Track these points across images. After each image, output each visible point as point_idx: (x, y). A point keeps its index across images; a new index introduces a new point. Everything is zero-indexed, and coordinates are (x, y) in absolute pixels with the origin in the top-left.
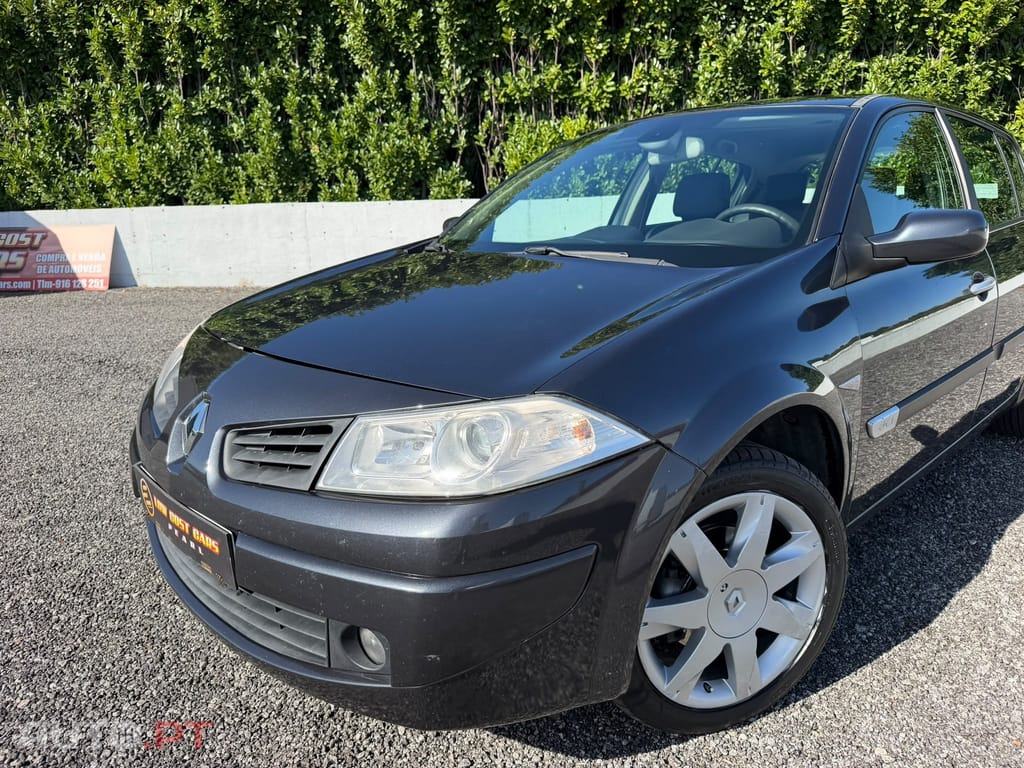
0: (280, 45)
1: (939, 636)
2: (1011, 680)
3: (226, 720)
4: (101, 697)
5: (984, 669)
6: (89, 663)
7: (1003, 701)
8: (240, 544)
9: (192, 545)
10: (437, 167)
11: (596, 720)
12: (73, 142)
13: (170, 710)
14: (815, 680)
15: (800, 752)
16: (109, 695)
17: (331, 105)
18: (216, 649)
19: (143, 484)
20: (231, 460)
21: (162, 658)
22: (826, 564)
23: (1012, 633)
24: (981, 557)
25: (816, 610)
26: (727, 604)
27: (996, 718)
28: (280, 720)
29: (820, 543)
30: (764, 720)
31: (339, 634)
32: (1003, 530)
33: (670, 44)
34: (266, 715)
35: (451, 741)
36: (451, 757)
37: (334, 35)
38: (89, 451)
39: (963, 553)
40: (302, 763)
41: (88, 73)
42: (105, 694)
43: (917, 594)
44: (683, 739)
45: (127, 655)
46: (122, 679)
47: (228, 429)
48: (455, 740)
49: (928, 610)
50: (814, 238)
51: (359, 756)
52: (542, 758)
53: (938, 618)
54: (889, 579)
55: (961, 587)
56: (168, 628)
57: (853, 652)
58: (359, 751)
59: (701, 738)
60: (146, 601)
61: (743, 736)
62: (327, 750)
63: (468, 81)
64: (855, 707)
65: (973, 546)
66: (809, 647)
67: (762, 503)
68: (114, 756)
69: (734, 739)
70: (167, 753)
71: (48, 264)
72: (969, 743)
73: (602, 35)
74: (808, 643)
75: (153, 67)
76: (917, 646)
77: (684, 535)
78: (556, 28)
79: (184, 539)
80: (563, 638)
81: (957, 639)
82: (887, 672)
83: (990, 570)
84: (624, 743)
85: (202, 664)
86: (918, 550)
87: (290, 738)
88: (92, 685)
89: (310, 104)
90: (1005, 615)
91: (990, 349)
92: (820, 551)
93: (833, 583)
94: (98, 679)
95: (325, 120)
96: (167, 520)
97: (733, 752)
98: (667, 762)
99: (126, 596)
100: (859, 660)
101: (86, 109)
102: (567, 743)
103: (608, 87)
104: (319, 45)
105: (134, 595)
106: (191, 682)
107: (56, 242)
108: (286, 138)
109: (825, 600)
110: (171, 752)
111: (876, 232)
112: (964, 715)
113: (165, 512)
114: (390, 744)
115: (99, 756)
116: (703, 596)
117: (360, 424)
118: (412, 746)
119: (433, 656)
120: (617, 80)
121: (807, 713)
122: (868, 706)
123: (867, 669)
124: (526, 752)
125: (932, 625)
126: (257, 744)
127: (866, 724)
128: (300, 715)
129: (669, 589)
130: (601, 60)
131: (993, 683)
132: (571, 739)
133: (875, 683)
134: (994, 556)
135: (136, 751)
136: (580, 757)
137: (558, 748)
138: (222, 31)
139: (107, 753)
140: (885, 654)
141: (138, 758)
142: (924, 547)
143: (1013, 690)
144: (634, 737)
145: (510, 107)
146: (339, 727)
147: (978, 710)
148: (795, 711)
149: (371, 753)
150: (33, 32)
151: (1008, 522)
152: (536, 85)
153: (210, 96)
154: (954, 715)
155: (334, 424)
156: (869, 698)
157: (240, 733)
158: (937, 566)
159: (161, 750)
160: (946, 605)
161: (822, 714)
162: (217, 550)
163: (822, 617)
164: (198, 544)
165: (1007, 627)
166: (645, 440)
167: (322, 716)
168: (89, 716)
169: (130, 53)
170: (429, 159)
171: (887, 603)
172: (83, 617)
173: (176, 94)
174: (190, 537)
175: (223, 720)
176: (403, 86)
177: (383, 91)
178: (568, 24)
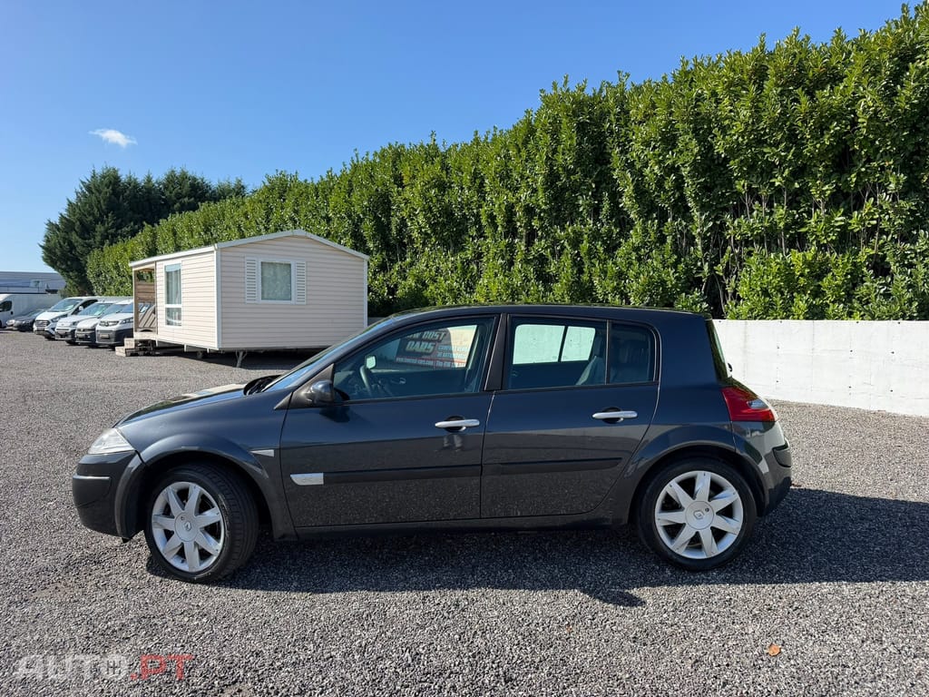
0: (581, 209)
10: (679, 293)
12: (471, 276)
17: (611, 248)
33: (898, 179)
37: (615, 196)
41: (481, 235)
63: (711, 224)
71: (443, 351)
73: (826, 178)
75: (511, 231)
78: (782, 176)
89: (596, 248)
95: (605, 260)
101: (479, 256)
103: (837, 221)
104: (606, 206)
107: (449, 339)
108: (581, 272)
120: (847, 214)
130: (827, 199)
138: (546, 204)
145: (747, 242)
150: (457, 214)
152: (766, 224)
153: (540, 245)
169: (499, 220)
170: (675, 286)
173: (521, 245)
176: (661, 231)
177: (646, 236)
178: (792, 173)
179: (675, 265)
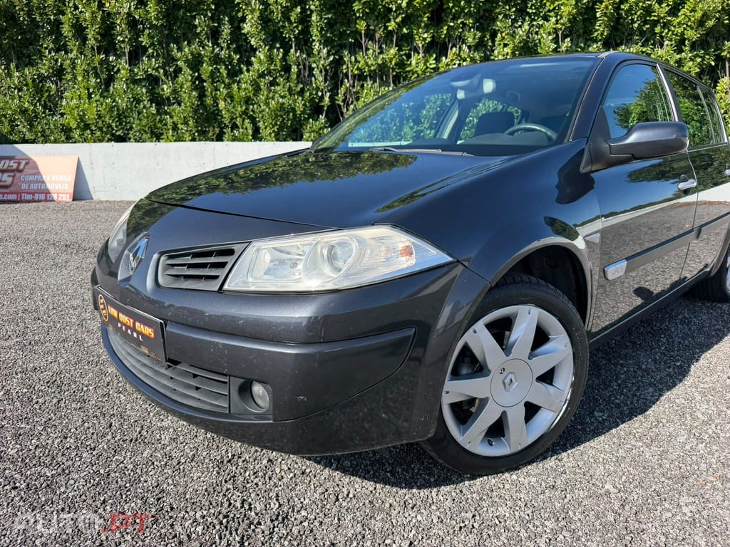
0: (199, 30)
1: (652, 419)
2: (701, 445)
3: (155, 463)
4: (68, 449)
5: (682, 439)
6: (59, 428)
7: (694, 458)
8: (170, 329)
9: (135, 335)
10: (308, 119)
11: (413, 466)
12: (49, 96)
13: (116, 457)
14: (565, 444)
15: (554, 487)
16: (73, 447)
17: (234, 73)
18: (148, 421)
19: (101, 298)
20: (163, 275)
21: (111, 425)
22: (574, 359)
23: (703, 418)
24: (683, 373)
25: (566, 392)
26: (504, 383)
27: (689, 468)
28: (193, 464)
29: (569, 344)
30: (529, 467)
31: (237, 388)
32: (699, 357)
33: (475, 35)
34: (183, 461)
35: (312, 477)
36: (312, 487)
37: (237, 23)
38: (59, 300)
39: (671, 370)
40: (209, 489)
41: (61, 47)
42: (70, 447)
43: (638, 394)
44: (473, 478)
45: (86, 424)
46: (83, 438)
47: (162, 254)
48: (315, 477)
49: (645, 404)
50: (569, 139)
51: (248, 486)
52: (375, 488)
53: (652, 409)
54: (619, 385)
55: (668, 390)
56: (115, 408)
57: (592, 428)
58: (248, 483)
59: (486, 478)
60: (100, 392)
61: (514, 477)
62: (226, 482)
63: (331, 58)
64: (592, 460)
65: (678, 366)
66: (561, 418)
67: (529, 313)
68: (77, 484)
69: (508, 479)
70: (114, 482)
71: (30, 182)
72: (670, 482)
73: (427, 27)
74: (560, 415)
75: (108, 43)
76: (637, 425)
77: (475, 332)
78: (395, 22)
79: (129, 332)
80: (391, 404)
81: (664, 421)
82: (615, 440)
83: (689, 381)
84: (432, 480)
85: (138, 429)
86: (640, 368)
87: (200, 474)
88: (62, 441)
89: (219, 72)
90: (698, 407)
91: (692, 231)
92: (569, 350)
93: (579, 373)
94: (66, 438)
95: (229, 84)
96: (118, 320)
97: (507, 486)
98: (461, 491)
99: (85, 388)
100: (596, 433)
101: (59, 73)
102: (393, 479)
103: (430, 64)
104: (226, 30)
105: (91, 388)
106: (131, 440)
107: (36, 167)
108: (202, 96)
109: (573, 385)
110: (117, 482)
111: (613, 137)
112: (667, 466)
113: (116, 315)
114: (270, 479)
115: (66, 484)
116: (488, 375)
117: (254, 247)
118: (285, 480)
119: (302, 398)
120: (438, 60)
121: (559, 464)
122: (601, 460)
123: (602, 438)
124: (364, 484)
125: (648, 413)
126: (177, 477)
127: (600, 471)
128: (207, 461)
129: (464, 371)
130: (426, 45)
131: (688, 447)
132: (395, 477)
133: (606, 446)
134: (692, 372)
135: (92, 481)
136: (401, 488)
137: (386, 482)
138: (157, 19)
139: (72, 482)
140: (614, 430)
141: (93, 485)
142: (644, 366)
143: (702, 452)
144: (439, 477)
145: (361, 77)
146: (234, 468)
147: (677, 463)
148: (551, 462)
149: (256, 484)
150: (22, 17)
151: (703, 352)
152: (380, 62)
153: (148, 65)
154: (661, 465)
155: (236, 247)
156: (602, 455)
157: (165, 471)
158: (652, 378)
159: (110, 480)
160: (657, 400)
161: (569, 464)
162: (153, 335)
163: (571, 397)
164: (139, 333)
165: (700, 416)
166: (450, 259)
167: (222, 462)
168: (59, 460)
169: (91, 33)
170: (303, 112)
171: (616, 398)
172: (55, 400)
173: (123, 64)
174: (134, 329)
175: (153, 463)
176: (286, 61)
177: (271, 64)
178: (403, 19)
179: (301, 93)
